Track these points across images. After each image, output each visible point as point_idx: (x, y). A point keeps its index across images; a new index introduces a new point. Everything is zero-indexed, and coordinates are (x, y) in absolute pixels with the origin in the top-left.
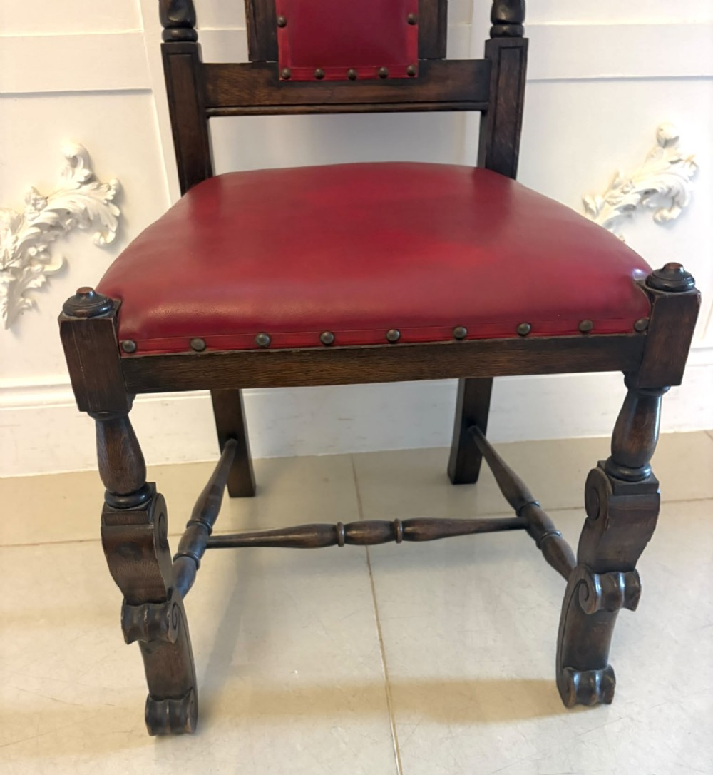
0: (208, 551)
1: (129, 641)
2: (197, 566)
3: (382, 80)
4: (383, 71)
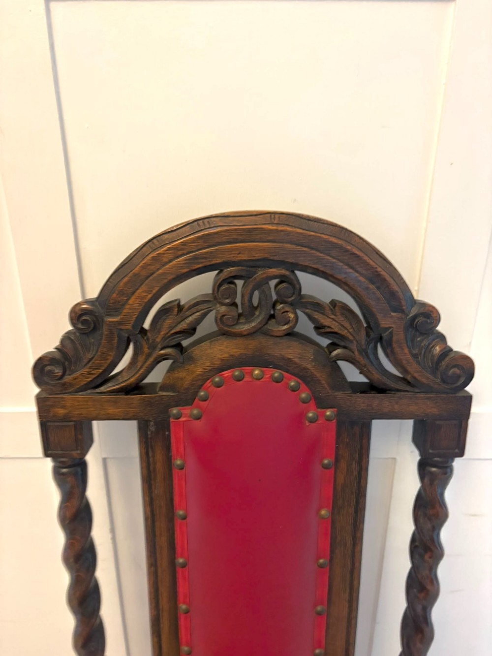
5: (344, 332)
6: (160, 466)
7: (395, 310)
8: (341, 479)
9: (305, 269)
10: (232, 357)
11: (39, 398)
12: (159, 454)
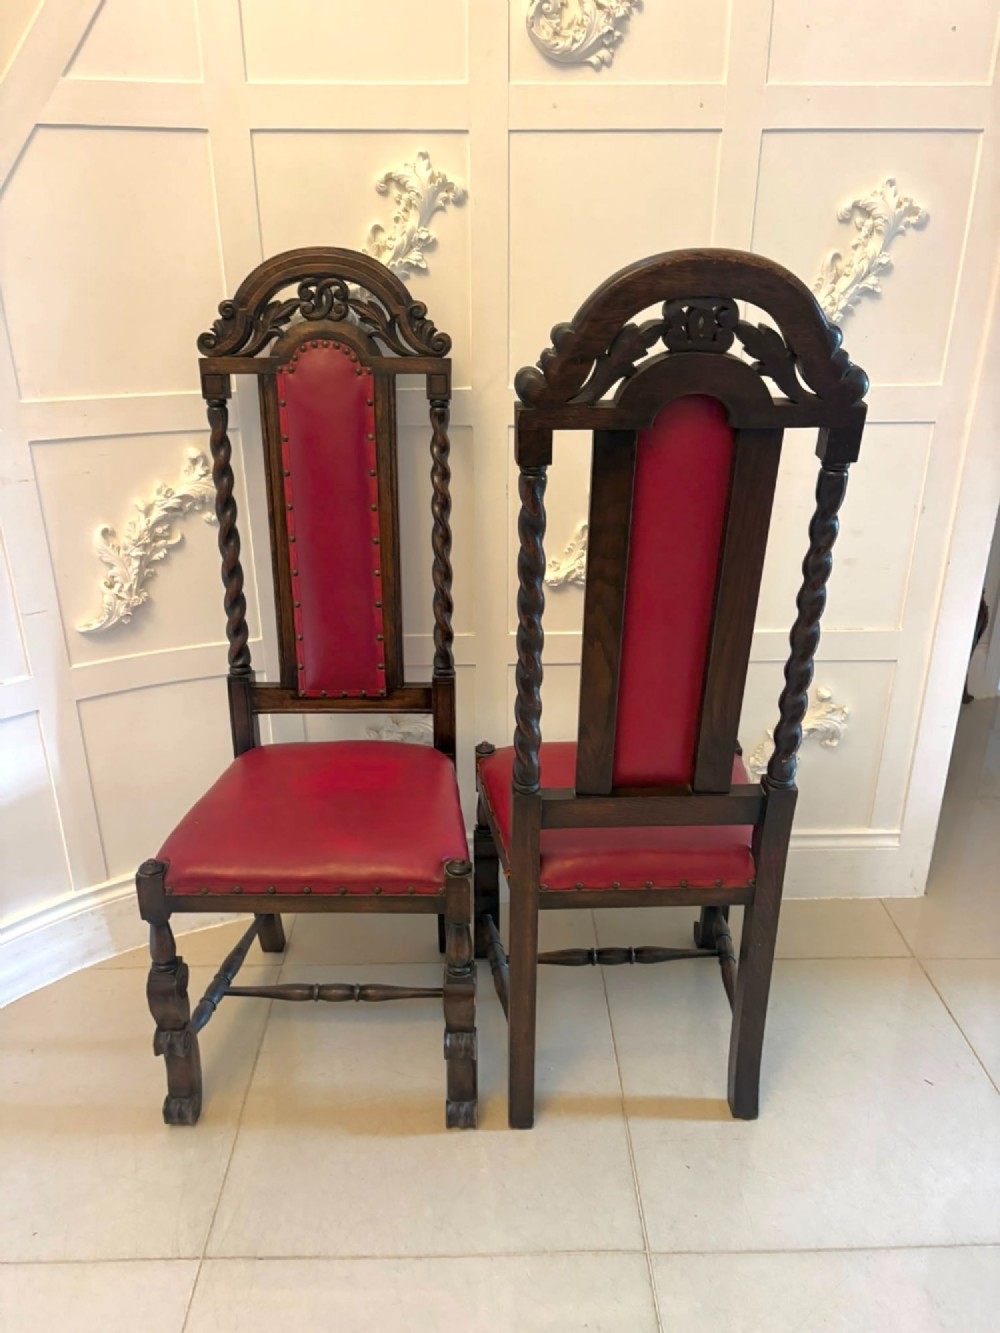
0: (225, 998)
2: (214, 1010)
3: (364, 697)
4: (364, 692)
5: (373, 318)
6: (272, 404)
7: (400, 304)
8: (379, 413)
9: (349, 279)
10: (310, 333)
11: (201, 360)
12: (271, 395)
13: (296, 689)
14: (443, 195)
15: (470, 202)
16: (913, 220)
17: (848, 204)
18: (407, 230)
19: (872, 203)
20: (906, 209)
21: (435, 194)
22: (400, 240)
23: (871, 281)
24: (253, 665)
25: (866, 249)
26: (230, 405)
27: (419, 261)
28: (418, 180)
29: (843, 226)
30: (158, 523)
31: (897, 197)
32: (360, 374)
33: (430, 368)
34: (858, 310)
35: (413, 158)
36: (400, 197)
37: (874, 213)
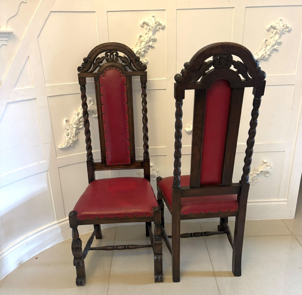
0: (90, 251)
1: (74, 265)
2: (87, 254)
3: (125, 165)
4: (125, 163)
5: (125, 61)
6: (98, 86)
9: (119, 51)
10: (108, 66)
11: (78, 74)
12: (98, 83)
13: (106, 163)
14: (159, 27)
15: (166, 29)
16: (287, 30)
17: (269, 26)
18: (149, 36)
19: (276, 26)
20: (285, 27)
21: (157, 27)
22: (147, 39)
23: (276, 47)
24: (93, 157)
25: (275, 38)
26: (86, 86)
27: (152, 45)
28: (152, 23)
29: (268, 32)
30: (81, 118)
31: (283, 24)
32: (122, 76)
33: (141, 74)
34: (272, 54)
35: (151, 17)
36: (147, 28)
37: (276, 28)
